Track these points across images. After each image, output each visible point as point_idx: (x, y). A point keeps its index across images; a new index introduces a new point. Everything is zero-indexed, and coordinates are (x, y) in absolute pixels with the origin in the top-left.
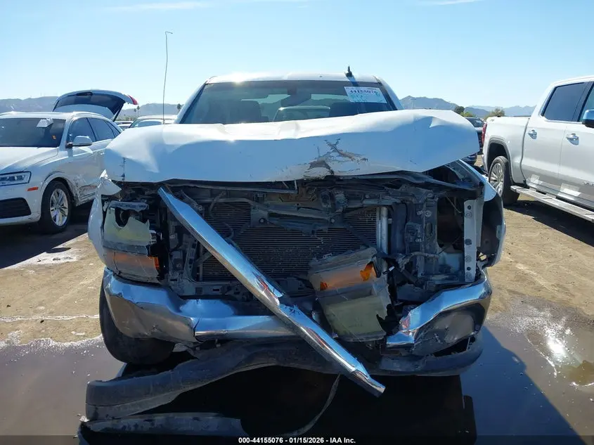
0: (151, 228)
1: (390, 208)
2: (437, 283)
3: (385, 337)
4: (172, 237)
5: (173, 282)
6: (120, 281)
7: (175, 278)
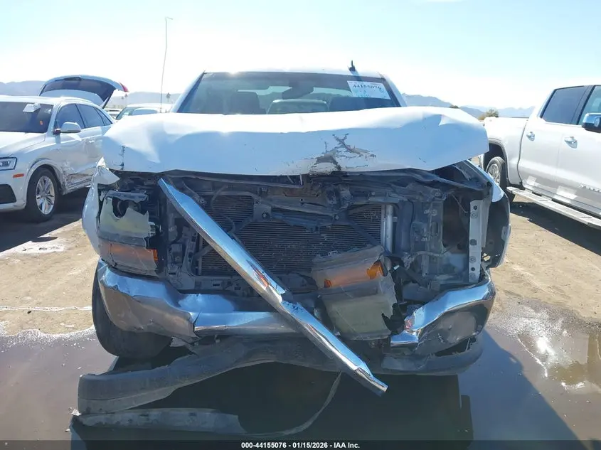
0: (150, 220)
1: (395, 205)
2: (442, 283)
3: (390, 336)
4: (171, 229)
5: (171, 276)
6: (116, 273)
7: (174, 271)
